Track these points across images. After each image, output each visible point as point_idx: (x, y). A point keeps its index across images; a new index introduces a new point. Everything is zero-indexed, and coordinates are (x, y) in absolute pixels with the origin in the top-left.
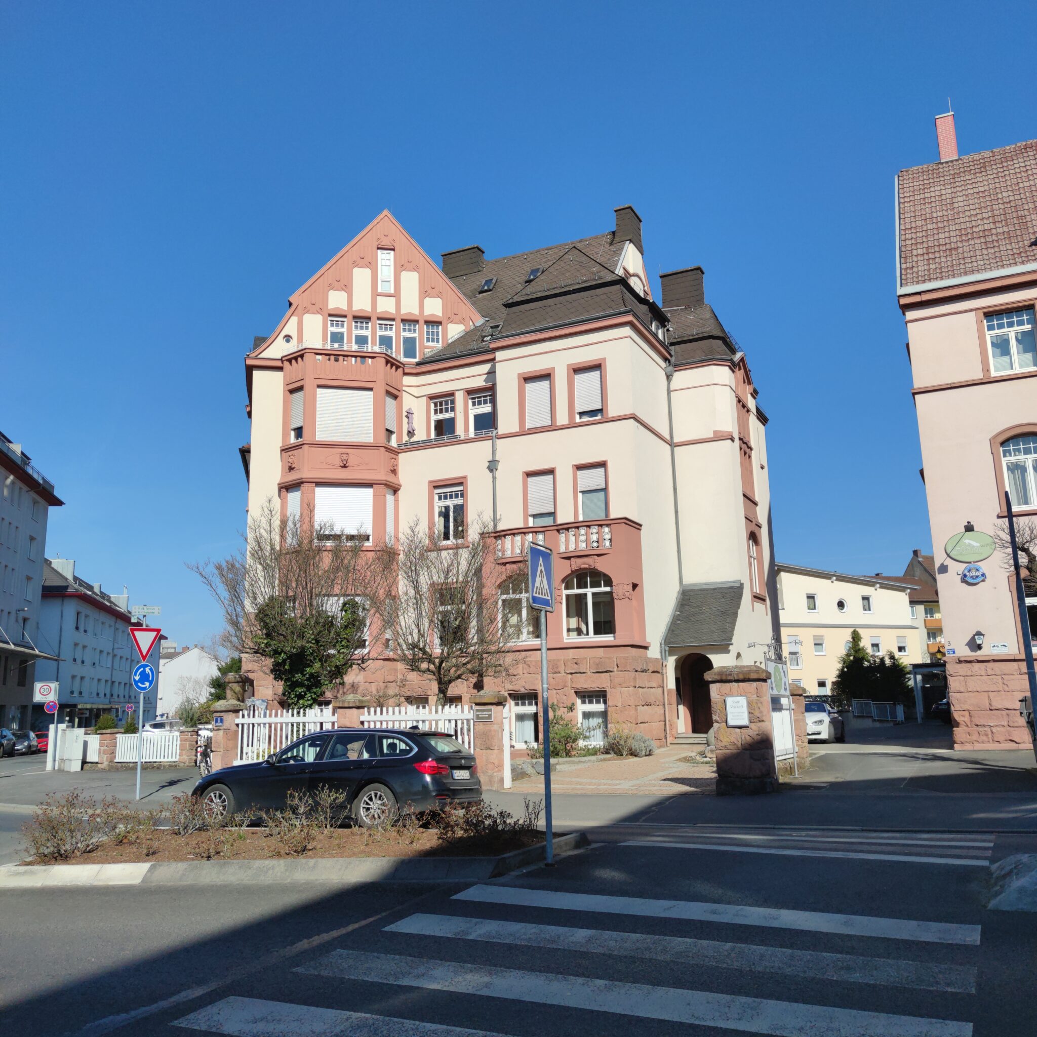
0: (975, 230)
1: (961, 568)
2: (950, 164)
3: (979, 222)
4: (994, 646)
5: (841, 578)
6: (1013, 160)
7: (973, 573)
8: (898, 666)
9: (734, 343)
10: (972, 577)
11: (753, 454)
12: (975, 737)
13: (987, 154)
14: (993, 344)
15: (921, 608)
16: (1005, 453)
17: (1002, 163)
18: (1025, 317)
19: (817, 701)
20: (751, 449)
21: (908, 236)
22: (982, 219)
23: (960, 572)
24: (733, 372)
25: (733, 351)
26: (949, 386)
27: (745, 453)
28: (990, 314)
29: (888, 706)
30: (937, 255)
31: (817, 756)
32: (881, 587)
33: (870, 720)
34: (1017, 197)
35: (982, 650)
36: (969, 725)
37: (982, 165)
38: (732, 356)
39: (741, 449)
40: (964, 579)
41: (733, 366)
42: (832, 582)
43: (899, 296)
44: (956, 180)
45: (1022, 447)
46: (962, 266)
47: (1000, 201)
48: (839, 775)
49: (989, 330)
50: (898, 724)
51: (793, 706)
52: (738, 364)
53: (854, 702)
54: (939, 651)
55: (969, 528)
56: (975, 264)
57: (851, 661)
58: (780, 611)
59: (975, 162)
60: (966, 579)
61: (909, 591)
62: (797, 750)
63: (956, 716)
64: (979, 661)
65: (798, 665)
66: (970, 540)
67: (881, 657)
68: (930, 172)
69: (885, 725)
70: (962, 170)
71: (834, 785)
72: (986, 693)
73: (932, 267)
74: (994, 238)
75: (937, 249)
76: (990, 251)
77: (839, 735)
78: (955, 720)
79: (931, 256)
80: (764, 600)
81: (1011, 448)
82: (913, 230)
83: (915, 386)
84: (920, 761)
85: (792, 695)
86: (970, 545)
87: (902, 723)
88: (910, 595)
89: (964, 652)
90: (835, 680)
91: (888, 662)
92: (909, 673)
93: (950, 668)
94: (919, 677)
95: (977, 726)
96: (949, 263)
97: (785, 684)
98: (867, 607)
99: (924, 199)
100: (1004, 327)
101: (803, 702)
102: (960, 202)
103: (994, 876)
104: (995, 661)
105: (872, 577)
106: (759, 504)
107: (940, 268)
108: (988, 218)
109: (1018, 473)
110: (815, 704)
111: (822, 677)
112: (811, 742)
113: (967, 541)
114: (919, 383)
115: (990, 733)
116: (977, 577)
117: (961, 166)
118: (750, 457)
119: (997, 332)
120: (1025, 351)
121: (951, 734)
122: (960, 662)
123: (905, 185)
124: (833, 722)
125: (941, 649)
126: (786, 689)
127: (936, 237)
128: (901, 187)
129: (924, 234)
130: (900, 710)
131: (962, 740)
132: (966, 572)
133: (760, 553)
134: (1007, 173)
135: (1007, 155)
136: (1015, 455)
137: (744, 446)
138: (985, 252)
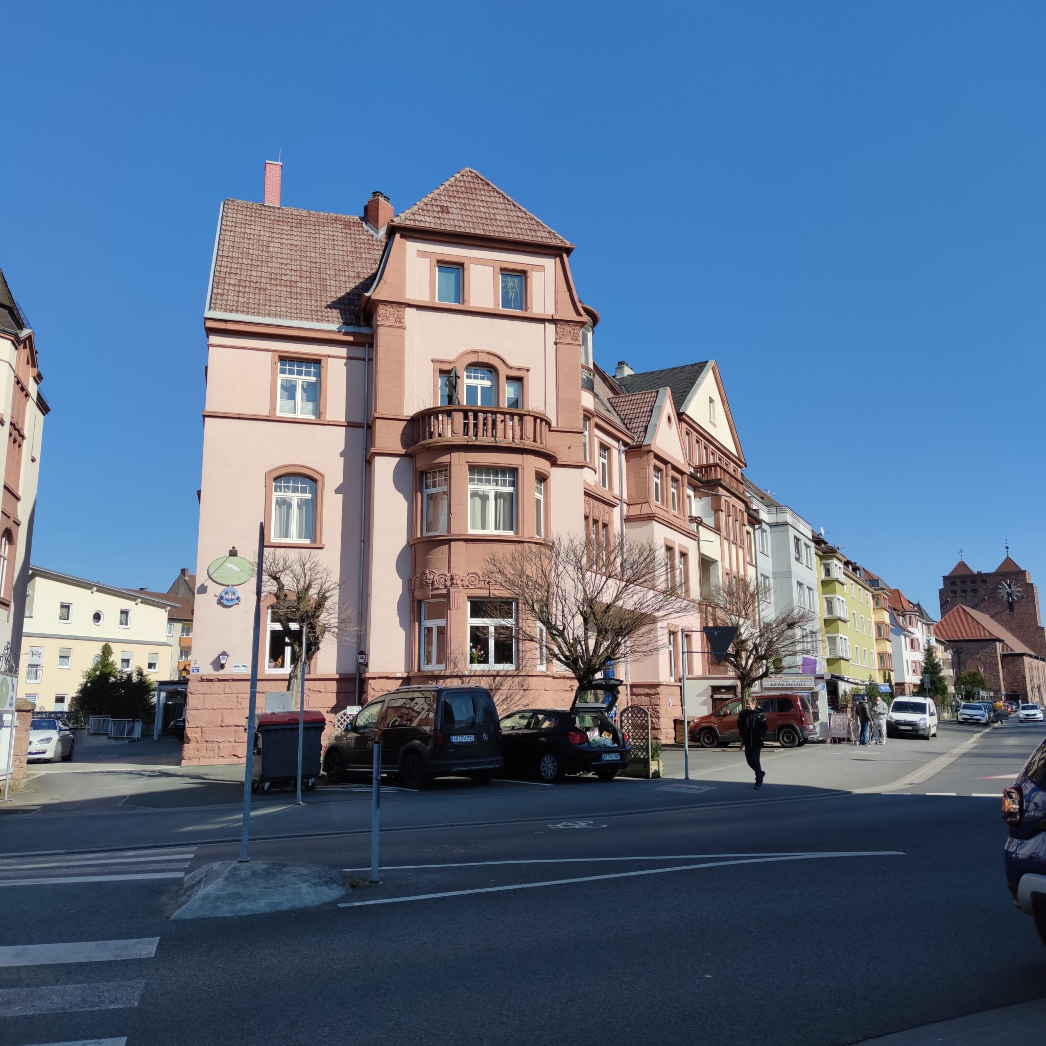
0: (283, 277)
1: (220, 590)
2: (272, 209)
3: (288, 272)
4: (236, 666)
5: (103, 590)
6: (324, 226)
7: (230, 596)
8: (145, 682)
9: (22, 317)
10: (227, 600)
11: (25, 444)
12: (203, 752)
13: (304, 213)
14: (282, 386)
15: (178, 626)
16: (276, 487)
17: (315, 225)
18: (312, 370)
19: (51, 718)
20: (23, 437)
21: (223, 263)
22: (291, 270)
23: (218, 594)
24: (16, 348)
25: (21, 326)
26: (238, 416)
27: (15, 441)
28: (285, 359)
29: (126, 723)
30: (247, 290)
31: (35, 777)
32: (142, 602)
33: (105, 737)
34: (322, 261)
35: (224, 669)
36: (199, 741)
37: (298, 221)
38: (18, 331)
39: (11, 435)
40: (221, 601)
41: (17, 342)
42: (92, 593)
43: (206, 319)
44: (275, 226)
45: (291, 485)
46: (267, 308)
47: (308, 259)
48: (55, 796)
49: (281, 372)
50: (134, 741)
51: (17, 723)
52: (24, 342)
53: (92, 719)
54: (185, 669)
55: (233, 553)
56: (279, 309)
57: (97, 676)
58: (25, 619)
59: (293, 217)
60: (222, 601)
61: (169, 608)
62: (11, 770)
63: (189, 732)
64: (219, 680)
65: (36, 679)
66: (232, 565)
67: (129, 673)
68: (253, 210)
69: (120, 742)
70: (281, 219)
71: (46, 808)
72: (220, 711)
73: (241, 299)
74: (298, 290)
75: (248, 284)
76: (293, 301)
77: (67, 754)
78: (188, 737)
79: (241, 289)
80: (8, 606)
81: (283, 484)
82: (229, 259)
83: (207, 409)
84: (146, 778)
85: (17, 711)
86: (231, 569)
87: (138, 740)
88: (170, 613)
89: (207, 670)
90: (75, 695)
91: (135, 678)
92: (154, 690)
93: (191, 686)
94: (163, 694)
95: (207, 742)
96: (256, 301)
97: (12, 699)
98: (124, 622)
99: (244, 233)
100: (293, 374)
101: (29, 717)
102: (275, 248)
103: (185, 886)
104: (234, 680)
105: (136, 591)
106: (21, 499)
107: (248, 303)
108: (296, 271)
109: (284, 508)
110: (43, 721)
111: (61, 692)
112: (30, 762)
113: (229, 565)
114: (211, 406)
115: (217, 748)
116: (232, 600)
117: (281, 215)
118: (20, 446)
119: (287, 376)
120: (308, 400)
121: (181, 749)
122: (202, 680)
123: (229, 214)
124: (63, 740)
125: (187, 668)
126: (11, 705)
127: (249, 273)
128: (224, 214)
129: (239, 266)
130: (138, 727)
131: (190, 756)
132: (223, 594)
133: (13, 554)
134: (317, 236)
135: (320, 220)
136: (285, 492)
137: (15, 433)
138: (288, 300)
